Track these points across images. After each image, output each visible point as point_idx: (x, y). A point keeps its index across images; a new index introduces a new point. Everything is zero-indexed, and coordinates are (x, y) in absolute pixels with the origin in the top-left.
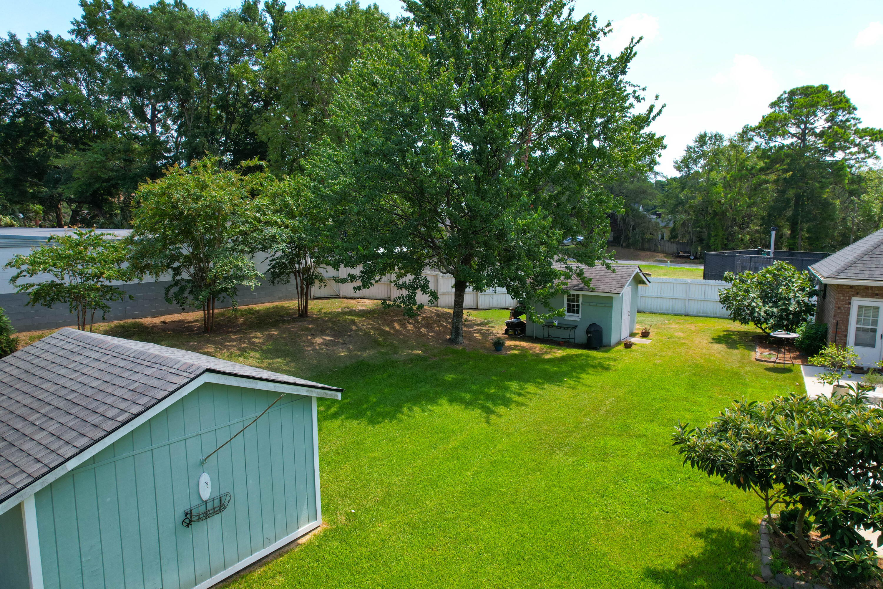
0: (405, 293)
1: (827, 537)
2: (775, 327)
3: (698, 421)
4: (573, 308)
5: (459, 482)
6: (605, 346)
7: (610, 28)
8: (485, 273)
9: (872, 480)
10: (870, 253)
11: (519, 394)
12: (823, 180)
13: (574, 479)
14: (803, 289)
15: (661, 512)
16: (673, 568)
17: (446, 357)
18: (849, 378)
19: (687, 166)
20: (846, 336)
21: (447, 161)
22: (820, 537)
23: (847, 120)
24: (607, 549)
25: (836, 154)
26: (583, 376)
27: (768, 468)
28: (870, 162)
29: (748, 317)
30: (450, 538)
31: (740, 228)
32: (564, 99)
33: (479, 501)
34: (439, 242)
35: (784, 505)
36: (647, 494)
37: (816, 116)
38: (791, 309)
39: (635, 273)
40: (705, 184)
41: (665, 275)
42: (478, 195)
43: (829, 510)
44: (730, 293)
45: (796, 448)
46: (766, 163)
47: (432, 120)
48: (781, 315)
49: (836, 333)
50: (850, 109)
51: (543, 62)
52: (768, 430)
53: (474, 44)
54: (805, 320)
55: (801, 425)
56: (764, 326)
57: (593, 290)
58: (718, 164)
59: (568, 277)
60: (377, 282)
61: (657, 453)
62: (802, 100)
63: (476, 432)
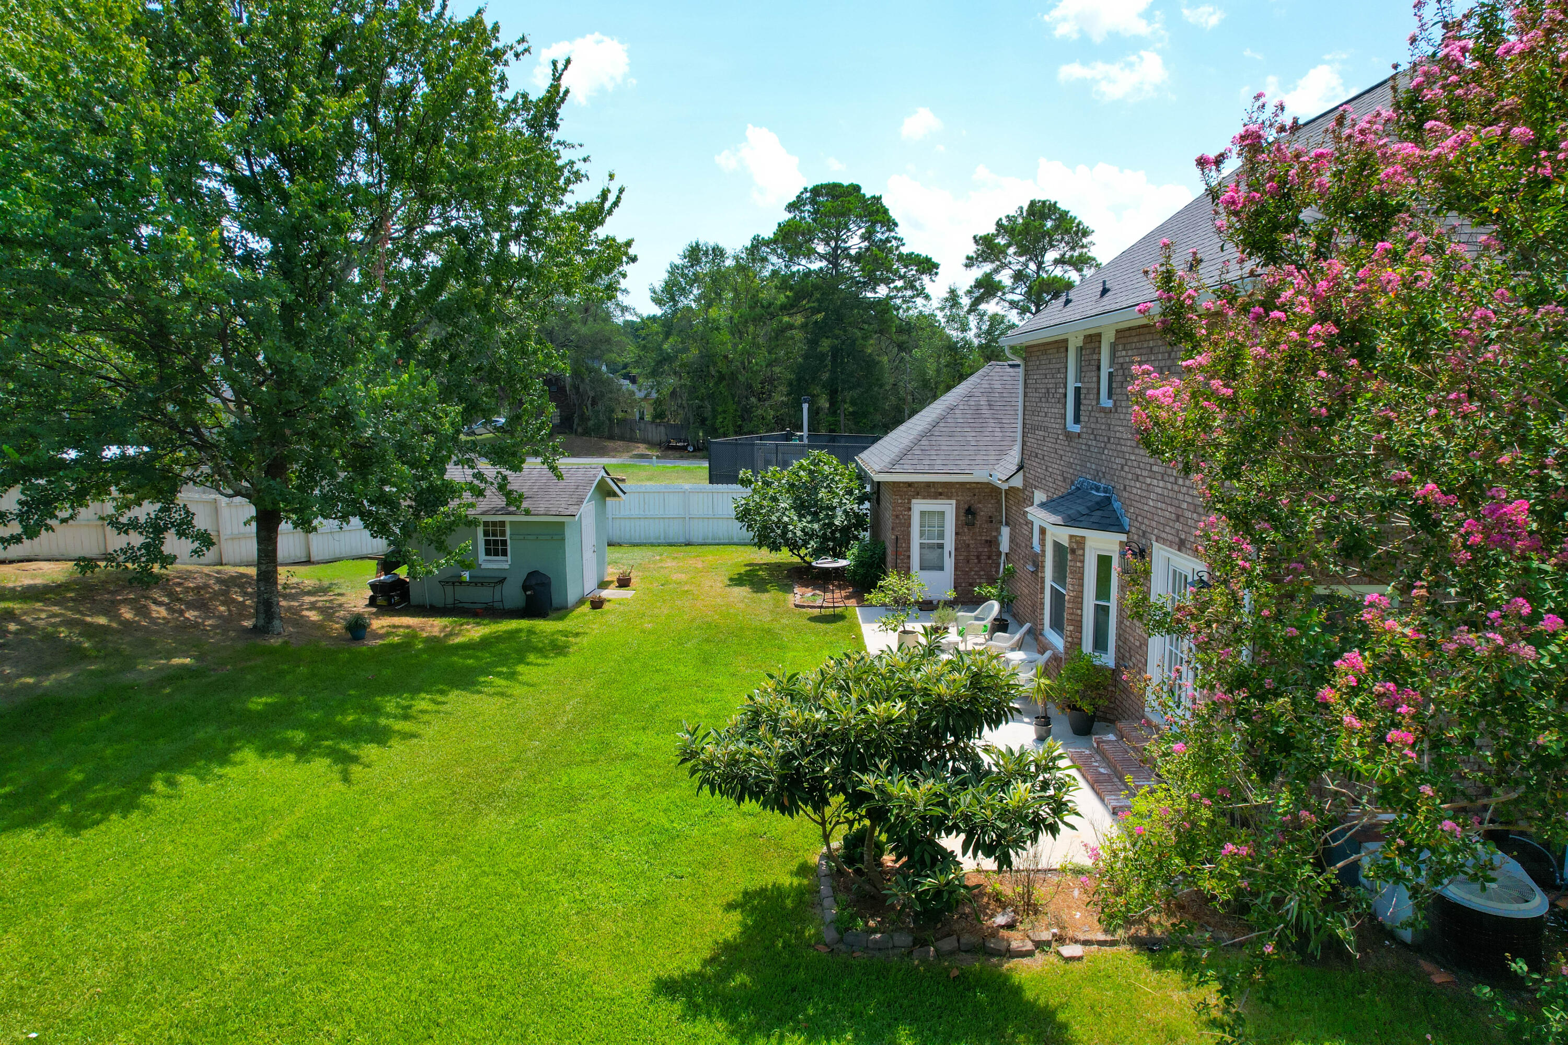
0: (136, 539)
1: (905, 859)
2: (818, 553)
3: (717, 718)
4: (495, 548)
5: (294, 908)
6: (558, 609)
7: (525, 45)
8: (317, 492)
9: (950, 764)
10: (927, 434)
11: (406, 717)
12: (866, 326)
13: (519, 855)
14: (850, 492)
15: (672, 879)
16: (698, 968)
17: (249, 664)
18: (917, 619)
19: (673, 299)
20: (909, 557)
21: (211, 268)
22: (896, 861)
23: (888, 240)
24: (588, 966)
25: (879, 289)
26: (520, 668)
27: (821, 774)
28: (920, 301)
29: (779, 540)
30: (280, 1026)
31: (759, 400)
32: (449, 167)
33: (340, 936)
34: (211, 435)
35: (846, 826)
36: (647, 853)
37: (849, 230)
38: (837, 523)
39: (599, 478)
40: (701, 328)
41: (649, 479)
42: (288, 339)
43: (904, 821)
44: (752, 504)
45: (856, 737)
46: (787, 297)
47: (169, 182)
48: (825, 534)
49: (897, 553)
50: (890, 224)
51: (405, 92)
52: (817, 716)
53: (254, 37)
54: (856, 538)
55: (860, 701)
56: (803, 552)
57: (527, 512)
58: (719, 295)
59: (480, 493)
60: (64, 521)
61: (657, 781)
62: (829, 204)
63: (324, 802)
